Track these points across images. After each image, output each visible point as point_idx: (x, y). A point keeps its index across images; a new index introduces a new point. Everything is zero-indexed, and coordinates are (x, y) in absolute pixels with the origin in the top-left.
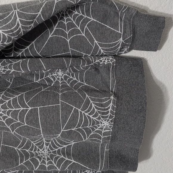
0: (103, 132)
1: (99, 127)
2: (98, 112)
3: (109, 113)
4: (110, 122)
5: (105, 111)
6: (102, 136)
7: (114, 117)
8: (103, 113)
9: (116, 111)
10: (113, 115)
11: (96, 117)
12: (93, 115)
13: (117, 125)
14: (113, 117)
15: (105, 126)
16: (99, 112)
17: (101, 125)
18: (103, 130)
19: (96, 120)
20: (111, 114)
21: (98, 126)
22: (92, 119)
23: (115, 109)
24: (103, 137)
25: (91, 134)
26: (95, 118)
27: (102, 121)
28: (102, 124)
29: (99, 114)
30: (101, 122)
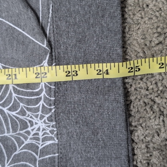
0: (40, 147)
1: (31, 136)
2: (19, 98)
3: (42, 102)
4: (47, 121)
5: (33, 98)
6: (37, 157)
7: (53, 111)
8: (29, 102)
9: (55, 96)
10: (50, 105)
11: (16, 110)
12: (9, 107)
13: (65, 127)
14: (51, 110)
15: (41, 129)
16: (21, 99)
17: (32, 128)
18: (41, 142)
19: (18, 116)
20: (45, 104)
21: (26, 132)
22: (9, 115)
23: (53, 93)
24: (41, 158)
25: (17, 153)
26: (14, 113)
27: (31, 117)
28: (35, 126)
29: (21, 104)
30: (30, 121)
